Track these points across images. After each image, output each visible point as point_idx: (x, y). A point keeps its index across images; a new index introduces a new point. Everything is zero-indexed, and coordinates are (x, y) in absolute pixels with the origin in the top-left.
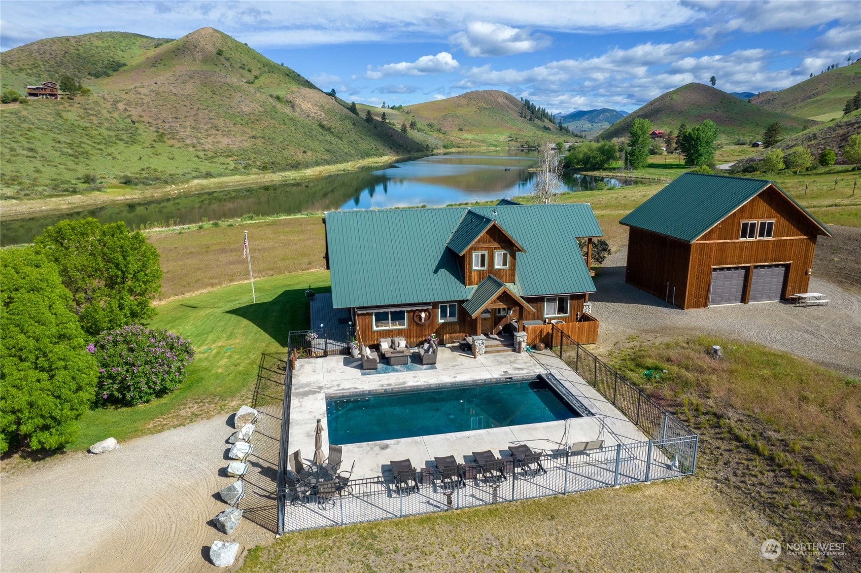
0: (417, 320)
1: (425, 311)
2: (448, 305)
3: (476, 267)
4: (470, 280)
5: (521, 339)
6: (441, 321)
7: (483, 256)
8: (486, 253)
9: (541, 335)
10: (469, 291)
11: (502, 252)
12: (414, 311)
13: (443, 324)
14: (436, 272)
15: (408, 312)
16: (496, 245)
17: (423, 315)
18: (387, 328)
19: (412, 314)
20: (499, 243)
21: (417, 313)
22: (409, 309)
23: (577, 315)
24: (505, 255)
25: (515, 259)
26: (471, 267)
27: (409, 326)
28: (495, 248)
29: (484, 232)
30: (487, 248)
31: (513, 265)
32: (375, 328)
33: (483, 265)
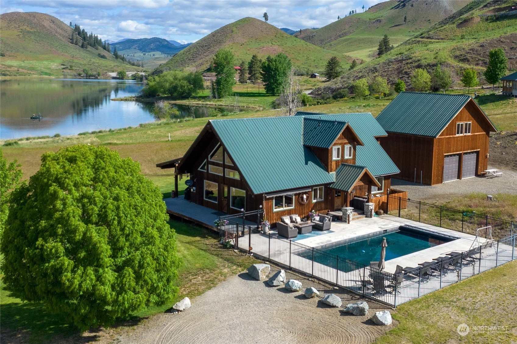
0: (300, 201)
1: (305, 193)
2: (318, 188)
3: (335, 158)
4: (331, 168)
5: (371, 208)
6: (314, 201)
7: (338, 149)
8: (340, 147)
9: (379, 205)
10: (332, 177)
11: (349, 146)
12: (299, 194)
13: (316, 203)
14: (306, 164)
15: (296, 195)
16: (346, 141)
17: (305, 196)
18: (281, 209)
19: (297, 196)
20: (348, 140)
21: (301, 196)
22: (295, 192)
23: (388, 190)
24: (350, 148)
25: (355, 151)
26: (332, 158)
27: (295, 206)
28: (345, 143)
29: (341, 133)
30: (341, 144)
31: (355, 155)
32: (275, 210)
33: (338, 157)
